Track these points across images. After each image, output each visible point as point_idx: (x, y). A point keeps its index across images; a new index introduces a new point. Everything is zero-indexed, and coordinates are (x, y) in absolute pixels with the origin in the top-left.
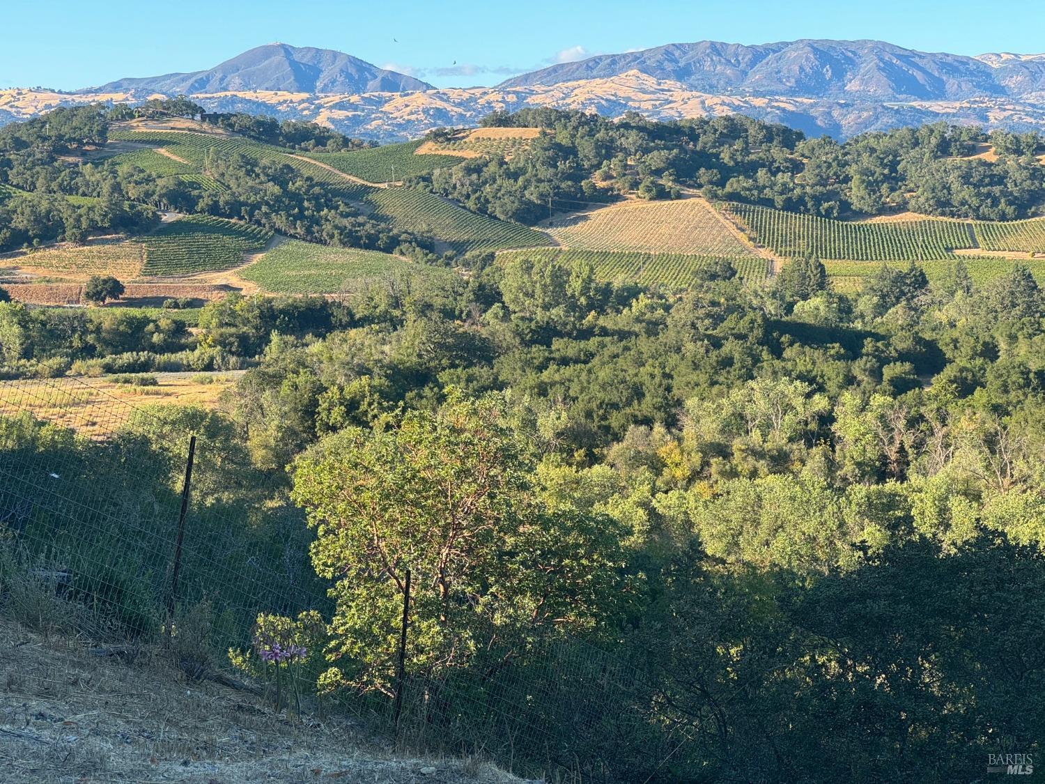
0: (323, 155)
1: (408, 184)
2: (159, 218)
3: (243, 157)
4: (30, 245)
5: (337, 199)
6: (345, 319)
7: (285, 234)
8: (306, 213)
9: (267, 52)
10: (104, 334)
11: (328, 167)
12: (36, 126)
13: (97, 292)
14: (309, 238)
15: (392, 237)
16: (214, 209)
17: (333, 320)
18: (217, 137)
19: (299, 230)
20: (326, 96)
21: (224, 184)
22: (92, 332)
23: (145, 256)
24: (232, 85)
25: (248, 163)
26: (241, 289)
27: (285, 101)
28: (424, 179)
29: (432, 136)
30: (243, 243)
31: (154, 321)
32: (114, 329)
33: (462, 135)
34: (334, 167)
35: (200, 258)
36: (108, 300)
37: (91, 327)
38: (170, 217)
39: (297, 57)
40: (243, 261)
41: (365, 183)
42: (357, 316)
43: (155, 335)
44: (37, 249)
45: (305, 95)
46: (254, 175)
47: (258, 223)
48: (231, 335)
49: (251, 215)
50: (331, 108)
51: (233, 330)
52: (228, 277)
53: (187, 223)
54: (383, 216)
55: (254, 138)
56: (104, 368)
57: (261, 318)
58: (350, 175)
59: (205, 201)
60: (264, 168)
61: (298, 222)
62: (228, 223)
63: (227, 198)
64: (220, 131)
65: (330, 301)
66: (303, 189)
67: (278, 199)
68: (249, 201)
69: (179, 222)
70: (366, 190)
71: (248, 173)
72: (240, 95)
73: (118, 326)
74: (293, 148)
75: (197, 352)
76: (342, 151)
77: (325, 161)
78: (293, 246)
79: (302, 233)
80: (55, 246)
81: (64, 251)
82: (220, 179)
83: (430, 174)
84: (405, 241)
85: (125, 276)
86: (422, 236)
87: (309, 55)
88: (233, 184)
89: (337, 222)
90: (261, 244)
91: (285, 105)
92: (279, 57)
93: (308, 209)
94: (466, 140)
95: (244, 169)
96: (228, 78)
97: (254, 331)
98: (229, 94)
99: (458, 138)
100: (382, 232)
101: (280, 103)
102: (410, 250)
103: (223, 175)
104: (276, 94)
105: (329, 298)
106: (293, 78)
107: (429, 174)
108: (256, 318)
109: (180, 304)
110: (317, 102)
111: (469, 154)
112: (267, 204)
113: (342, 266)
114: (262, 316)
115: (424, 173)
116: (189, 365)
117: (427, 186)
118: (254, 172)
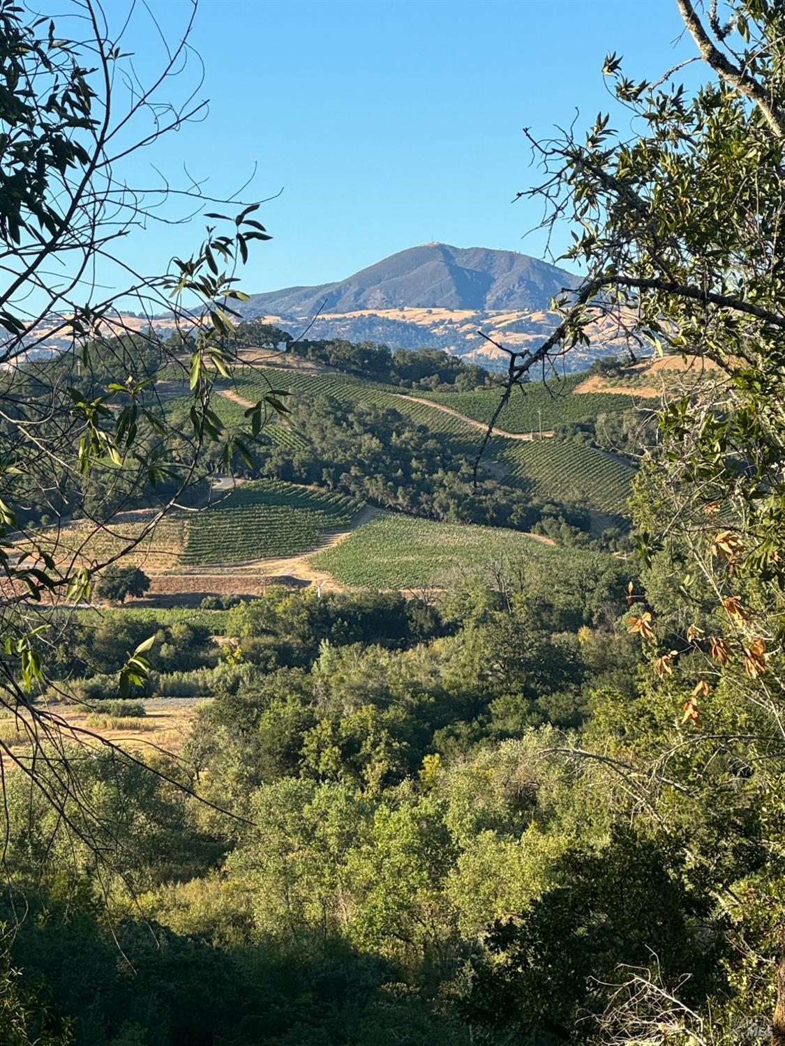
0: (447, 395)
1: (561, 435)
2: (208, 485)
3: (331, 399)
4: (37, 523)
5: (458, 456)
6: (428, 625)
7: (381, 505)
8: (414, 476)
9: (419, 256)
10: (96, 645)
11: (452, 412)
12: (66, 362)
13: (114, 586)
14: (414, 511)
15: (531, 509)
16: (286, 472)
17: (411, 625)
18: (305, 373)
19: (401, 500)
20: (498, 314)
21: (304, 437)
22: (82, 642)
23: (186, 538)
24: (372, 301)
25: (339, 408)
26: (310, 582)
27: (442, 322)
28: (584, 428)
29: (598, 368)
30: (320, 518)
31: (164, 628)
32: (110, 638)
33: (641, 365)
34: (460, 412)
35: (261, 540)
36: (128, 599)
37: (80, 635)
38: (224, 484)
39: (459, 262)
40: (319, 544)
41: (502, 434)
42: (445, 621)
43: (164, 647)
44: (46, 530)
45: (469, 314)
46: (345, 424)
47: (346, 490)
48: (267, 647)
49: (336, 480)
50: (504, 330)
51: (270, 640)
52: (295, 566)
53: (248, 491)
54: (522, 480)
55: (356, 373)
56: (86, 691)
57: (310, 623)
58: (482, 422)
59: (274, 462)
60: (361, 414)
61: (400, 489)
62: (304, 490)
63: (304, 456)
64: (309, 365)
65: (409, 599)
66: (412, 443)
67: (376, 457)
68: (336, 461)
69: (236, 490)
70: (503, 443)
71: (338, 422)
72: (381, 314)
73: (116, 634)
74: (410, 386)
75: (218, 671)
76: (476, 389)
77: (448, 404)
78: (391, 523)
79: (405, 504)
80: (69, 524)
81: (82, 532)
82: (299, 431)
83: (593, 421)
84: (549, 515)
85: (158, 565)
86: (573, 507)
87: (477, 259)
88: (315, 436)
89: (455, 487)
90: (346, 519)
91: (442, 327)
92: (437, 263)
93: (416, 471)
94: (646, 373)
95: (332, 417)
96: (368, 291)
97: (299, 641)
98: (366, 313)
99: (635, 371)
100: (518, 502)
101: (436, 325)
102: (555, 527)
103: (304, 424)
104: (430, 312)
105: (408, 595)
106: (454, 290)
107: (590, 420)
108: (303, 623)
109: (224, 603)
110: (486, 322)
111: (649, 393)
112: (360, 464)
113: (454, 550)
114: (311, 621)
115: (584, 419)
116: (206, 688)
117: (587, 438)
118: (346, 420)
